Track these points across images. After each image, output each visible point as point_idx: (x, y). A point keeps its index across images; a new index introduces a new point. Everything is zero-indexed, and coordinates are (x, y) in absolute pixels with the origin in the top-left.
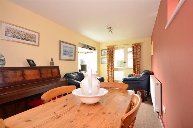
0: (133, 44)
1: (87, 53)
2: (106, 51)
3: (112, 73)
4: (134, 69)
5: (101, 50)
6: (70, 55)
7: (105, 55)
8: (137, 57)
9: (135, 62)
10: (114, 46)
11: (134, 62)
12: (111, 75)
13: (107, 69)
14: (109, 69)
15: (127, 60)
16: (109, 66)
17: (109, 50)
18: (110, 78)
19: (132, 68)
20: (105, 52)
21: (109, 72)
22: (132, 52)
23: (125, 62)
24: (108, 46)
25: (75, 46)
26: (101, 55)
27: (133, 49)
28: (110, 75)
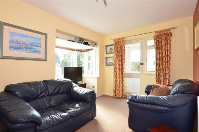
0: (156, 32)
1: (87, 50)
2: (112, 47)
3: (121, 81)
4: (158, 75)
5: (106, 46)
6: (33, 50)
7: (111, 53)
8: (164, 55)
9: (159, 64)
10: (124, 38)
11: (158, 62)
12: (120, 84)
13: (114, 74)
14: (116, 74)
15: (146, 60)
16: (116, 69)
17: (116, 45)
18: (117, 88)
19: (155, 73)
20: (111, 49)
21: (116, 78)
22: (154, 47)
23: (142, 64)
24: (115, 40)
25: (46, 35)
26: (107, 54)
27: (157, 41)
28: (117, 84)
